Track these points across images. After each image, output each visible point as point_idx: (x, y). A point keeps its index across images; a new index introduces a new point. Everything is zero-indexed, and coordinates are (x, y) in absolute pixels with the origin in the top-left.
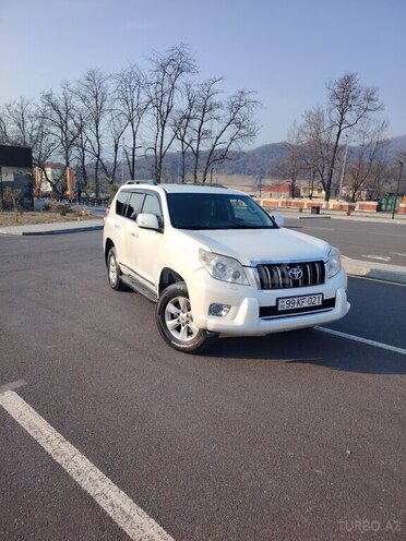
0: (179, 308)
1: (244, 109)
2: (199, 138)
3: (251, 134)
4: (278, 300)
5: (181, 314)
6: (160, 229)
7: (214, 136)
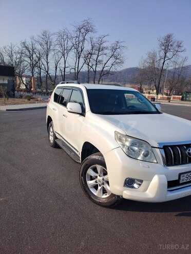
0: (97, 172)
1: (118, 50)
2: (96, 64)
3: (122, 62)
4: (180, 175)
5: (99, 177)
6: (83, 114)
7: (104, 63)
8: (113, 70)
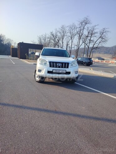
1: (105, 33)
2: (90, 43)
4: (53, 70)
7: (95, 42)
8: (100, 46)
